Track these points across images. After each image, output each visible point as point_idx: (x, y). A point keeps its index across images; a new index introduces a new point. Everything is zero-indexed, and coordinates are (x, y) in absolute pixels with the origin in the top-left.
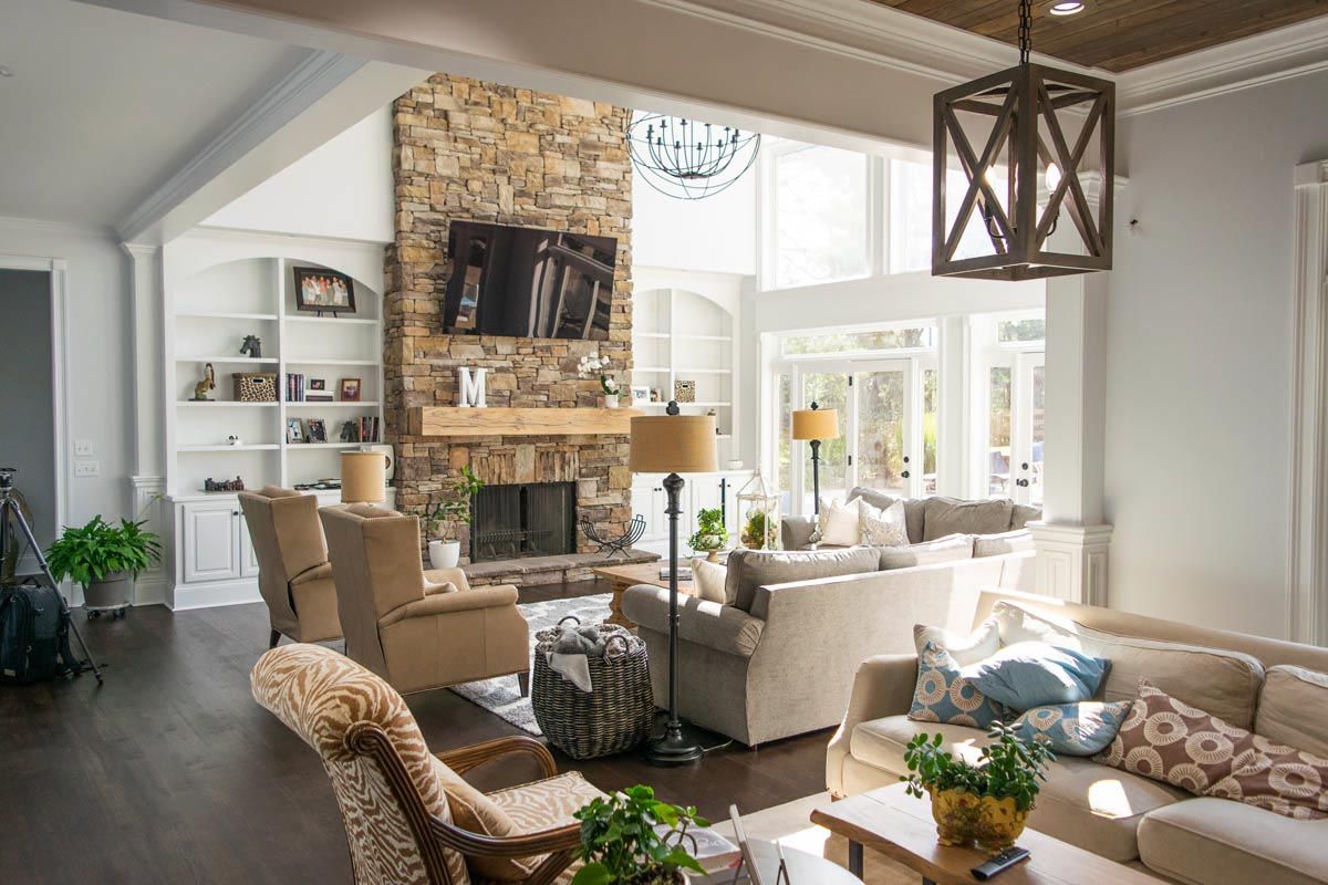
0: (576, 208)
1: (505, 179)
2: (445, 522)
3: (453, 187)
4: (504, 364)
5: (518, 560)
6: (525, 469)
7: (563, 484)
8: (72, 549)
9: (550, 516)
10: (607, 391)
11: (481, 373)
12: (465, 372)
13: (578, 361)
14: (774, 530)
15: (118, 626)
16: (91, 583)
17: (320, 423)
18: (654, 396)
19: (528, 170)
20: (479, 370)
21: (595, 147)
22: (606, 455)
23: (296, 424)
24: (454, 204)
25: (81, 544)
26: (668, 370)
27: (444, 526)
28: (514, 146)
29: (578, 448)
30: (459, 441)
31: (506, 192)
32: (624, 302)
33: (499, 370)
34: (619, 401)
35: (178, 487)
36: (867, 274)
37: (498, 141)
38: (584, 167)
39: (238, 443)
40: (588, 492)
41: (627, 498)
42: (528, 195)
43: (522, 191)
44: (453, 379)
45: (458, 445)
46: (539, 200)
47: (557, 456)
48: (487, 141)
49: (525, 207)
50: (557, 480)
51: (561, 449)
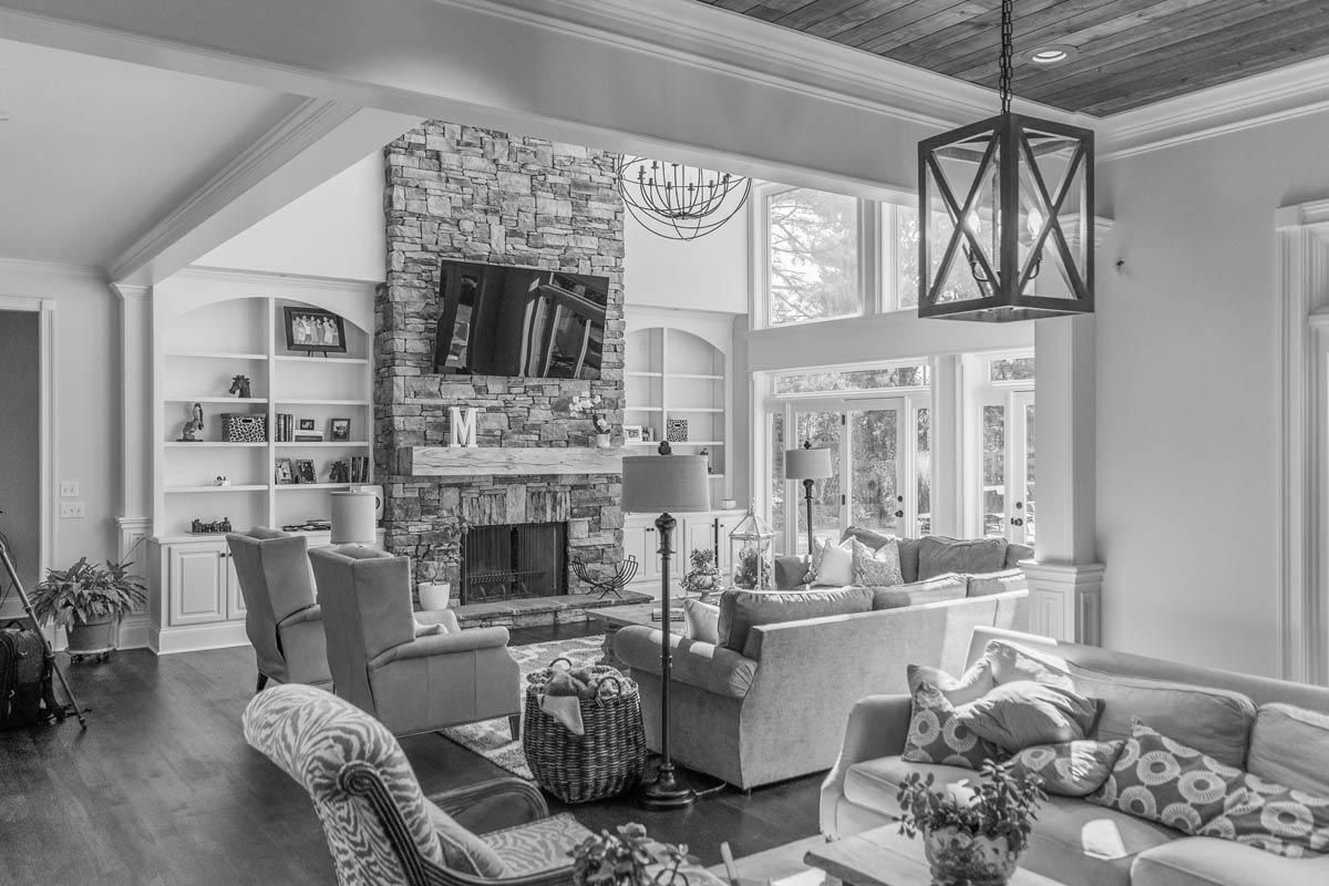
0: (567, 248)
1: (497, 219)
2: (436, 563)
3: (445, 227)
4: (495, 403)
5: (508, 602)
6: (516, 511)
7: (554, 524)
8: (56, 592)
9: (542, 557)
10: (599, 430)
11: (472, 413)
12: (456, 411)
13: (570, 400)
14: (768, 571)
15: (102, 672)
16: (74, 626)
17: (309, 463)
18: (646, 435)
19: (519, 210)
20: (470, 409)
21: (586, 187)
22: (598, 495)
23: (285, 465)
24: (446, 244)
25: (66, 587)
26: (659, 409)
27: (434, 567)
28: (506, 186)
29: (569, 488)
30: (450, 481)
31: (498, 231)
32: (615, 342)
33: (490, 409)
34: (611, 440)
35: (164, 529)
36: (858, 313)
37: (490, 182)
38: (576, 207)
39: (226, 483)
40: (580, 532)
41: (619, 538)
42: (520, 235)
43: (514, 231)
44: (444, 418)
45: (449, 486)
46: (531, 240)
47: (548, 496)
48: (479, 181)
49: (517, 246)
50: (549, 520)
51: (552, 489)
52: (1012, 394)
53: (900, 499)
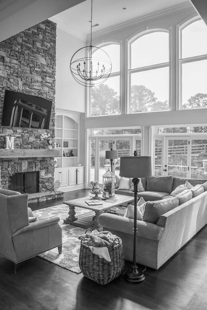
0: (40, 90)
1: (20, 79)
3: (5, 80)
4: (19, 136)
6: (25, 167)
7: (35, 172)
9: (31, 181)
10: (49, 144)
11: (13, 138)
12: (8, 138)
13: (41, 135)
18: (57, 146)
19: (27, 77)
20: (12, 137)
21: (46, 73)
22: (48, 163)
24: (5, 85)
26: (61, 138)
28: (23, 70)
29: (40, 161)
30: (5, 159)
31: (20, 83)
32: (53, 118)
33: (18, 137)
34: (52, 147)
36: (119, 114)
37: (19, 68)
38: (43, 78)
40: (43, 174)
41: (53, 175)
42: (27, 85)
43: (25, 83)
44: (4, 140)
45: (5, 161)
46: (30, 87)
47: (34, 164)
48: (16, 67)
49: (26, 88)
50: (34, 171)
51: (35, 162)
52: (164, 137)
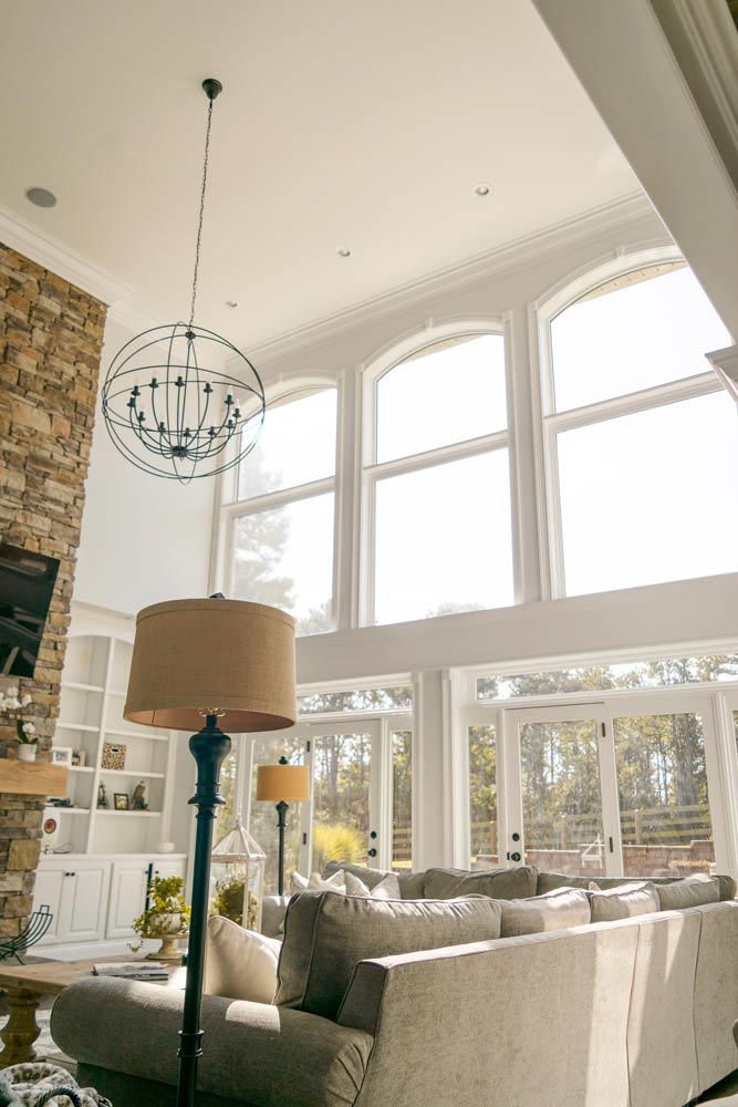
0: (14, 523)
10: (23, 737)
14: (254, 907)
18: (76, 760)
21: (46, 464)
22: (9, 824)
26: (97, 729)
32: (57, 638)
34: (37, 753)
36: (333, 629)
38: (29, 481)
41: (29, 883)
52: (504, 714)
53: (374, 835)
